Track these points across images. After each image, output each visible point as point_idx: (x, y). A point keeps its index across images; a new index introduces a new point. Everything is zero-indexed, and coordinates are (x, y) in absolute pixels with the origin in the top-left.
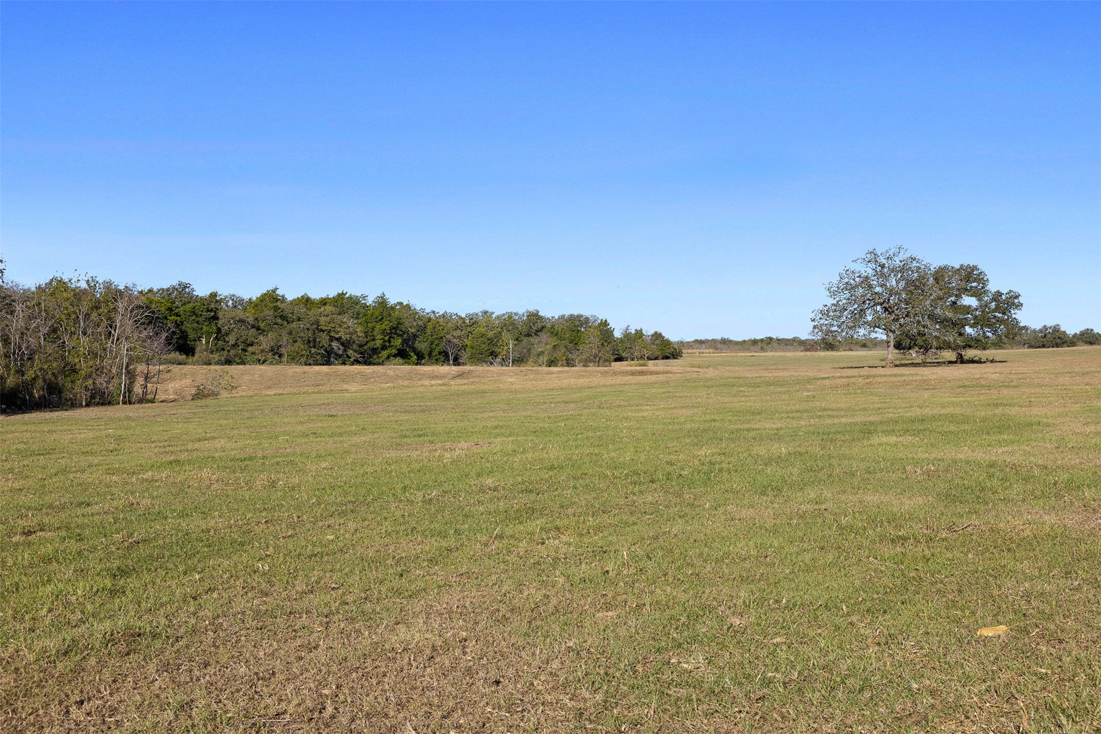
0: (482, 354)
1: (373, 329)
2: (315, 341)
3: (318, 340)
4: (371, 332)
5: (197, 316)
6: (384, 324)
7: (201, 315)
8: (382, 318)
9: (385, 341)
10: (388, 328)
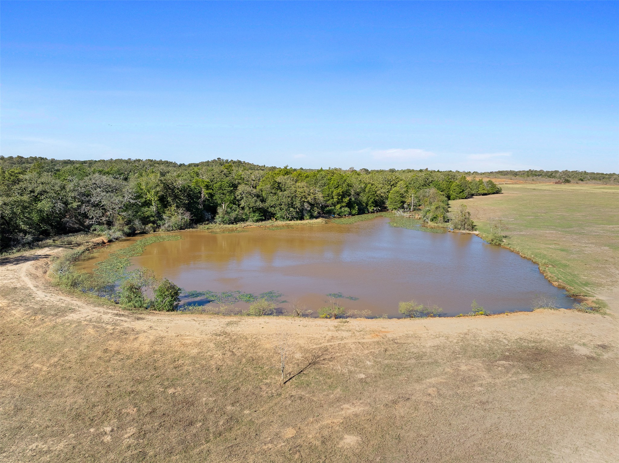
0: (396, 203)
1: (332, 192)
2: (292, 203)
3: (294, 203)
4: (331, 194)
5: (223, 190)
6: (339, 190)
7: (225, 190)
8: (338, 186)
9: (339, 199)
10: (341, 192)
